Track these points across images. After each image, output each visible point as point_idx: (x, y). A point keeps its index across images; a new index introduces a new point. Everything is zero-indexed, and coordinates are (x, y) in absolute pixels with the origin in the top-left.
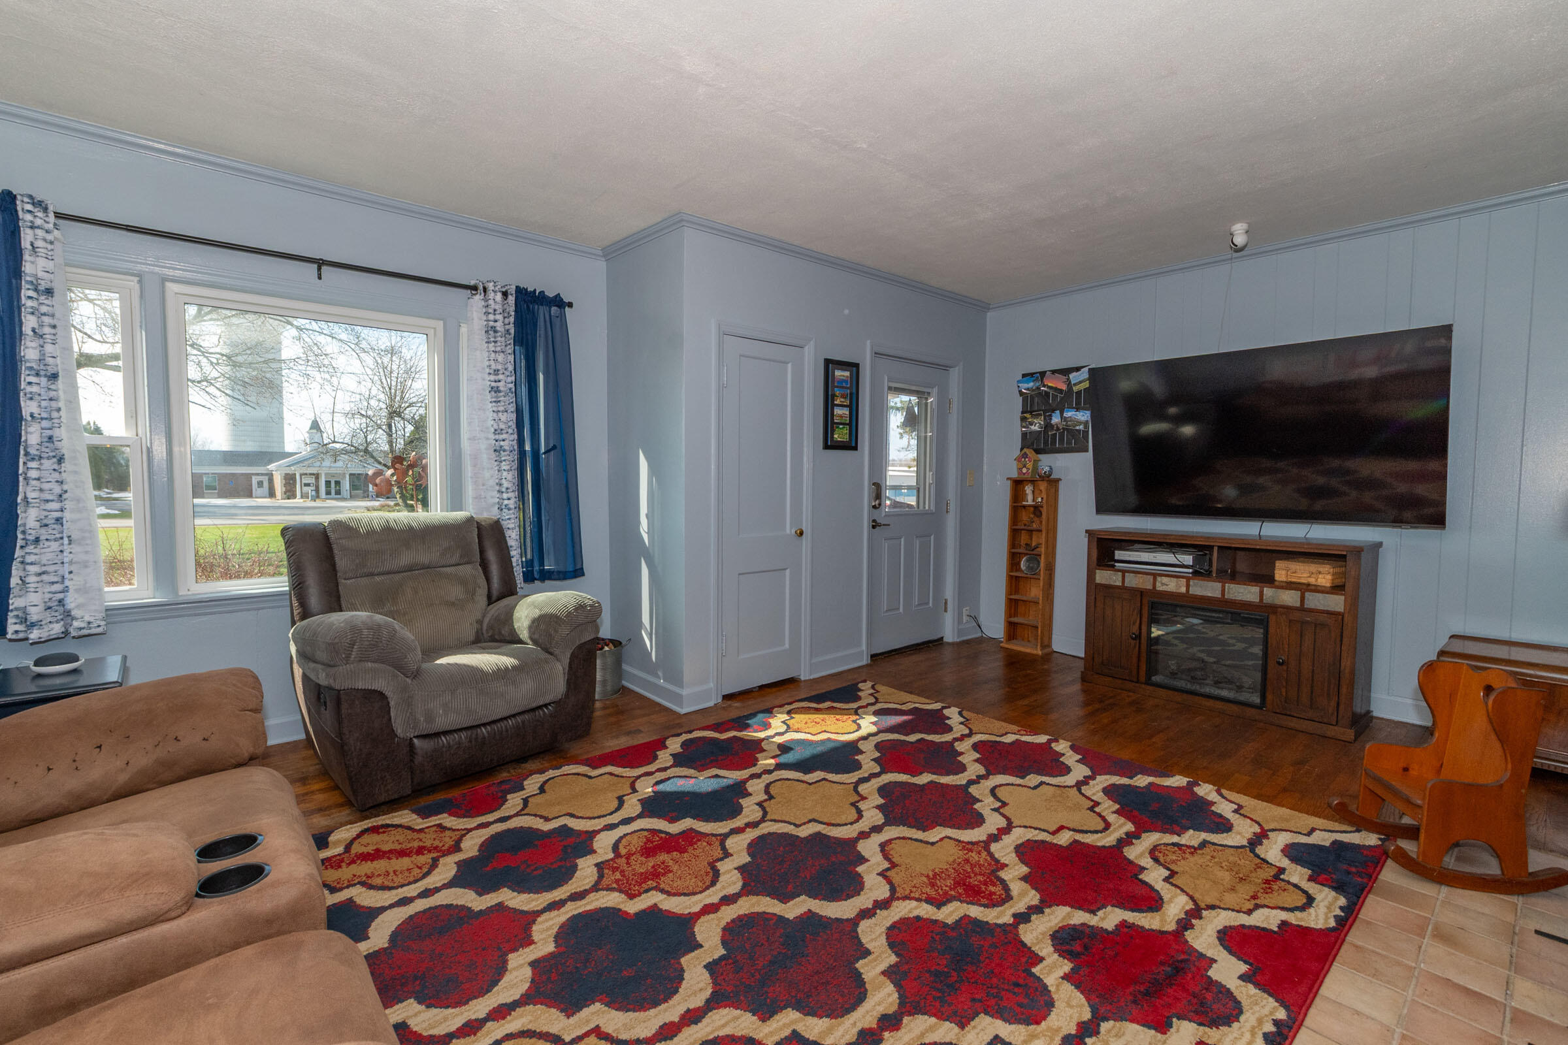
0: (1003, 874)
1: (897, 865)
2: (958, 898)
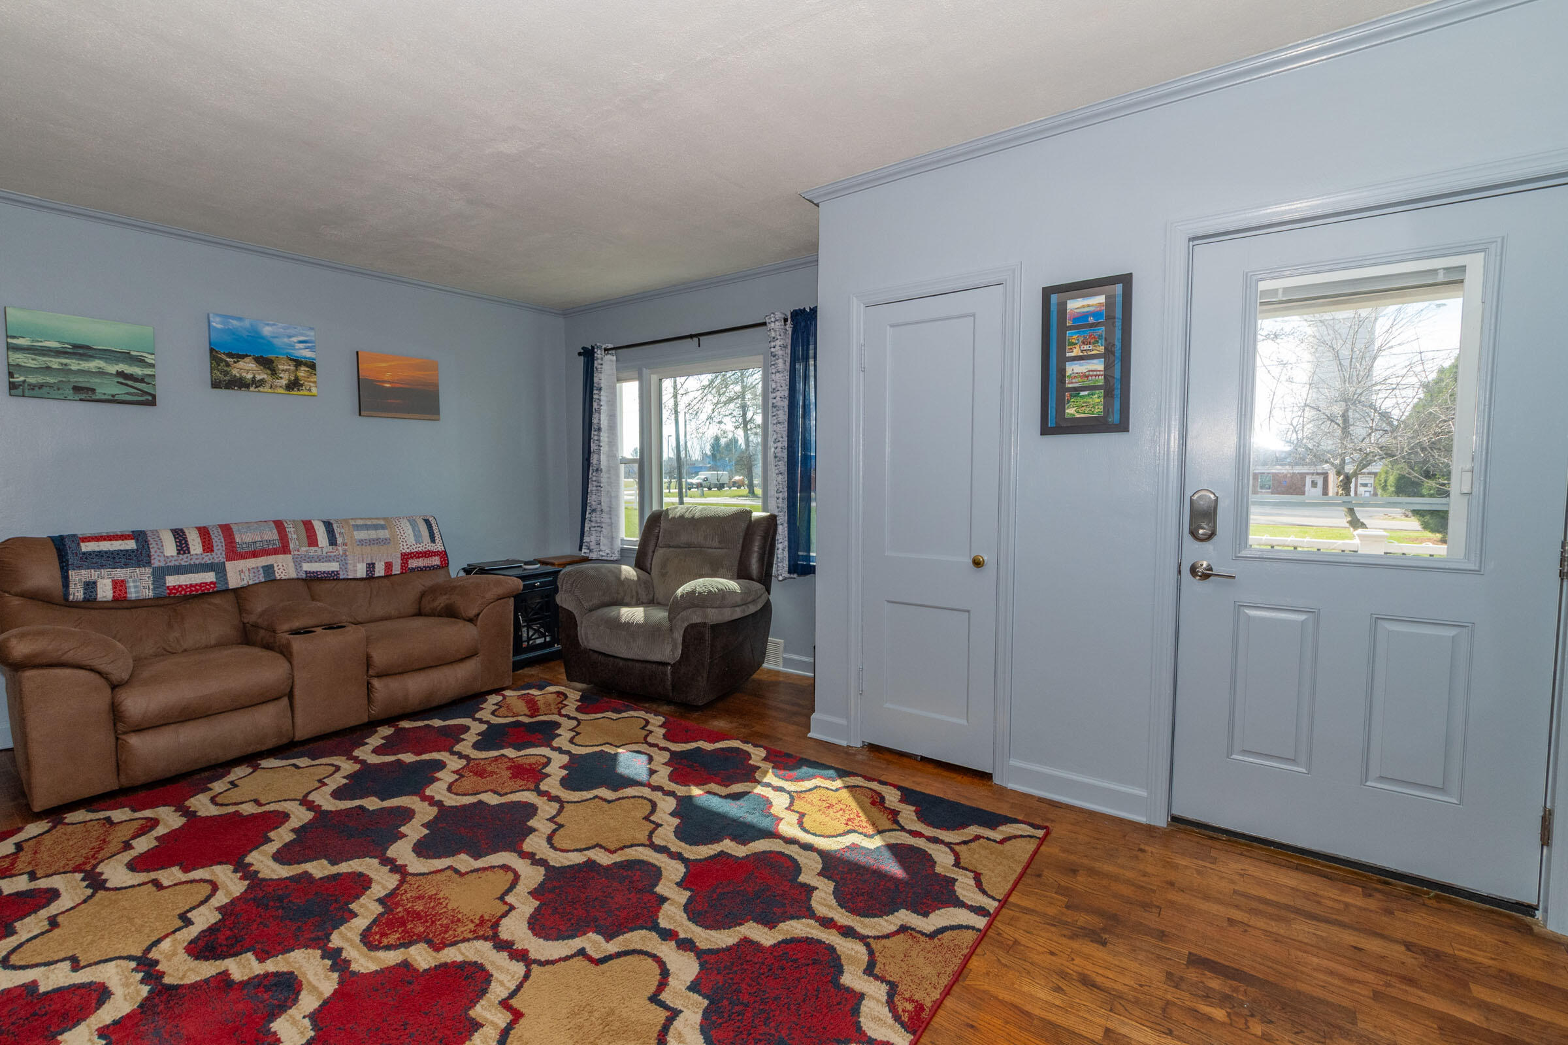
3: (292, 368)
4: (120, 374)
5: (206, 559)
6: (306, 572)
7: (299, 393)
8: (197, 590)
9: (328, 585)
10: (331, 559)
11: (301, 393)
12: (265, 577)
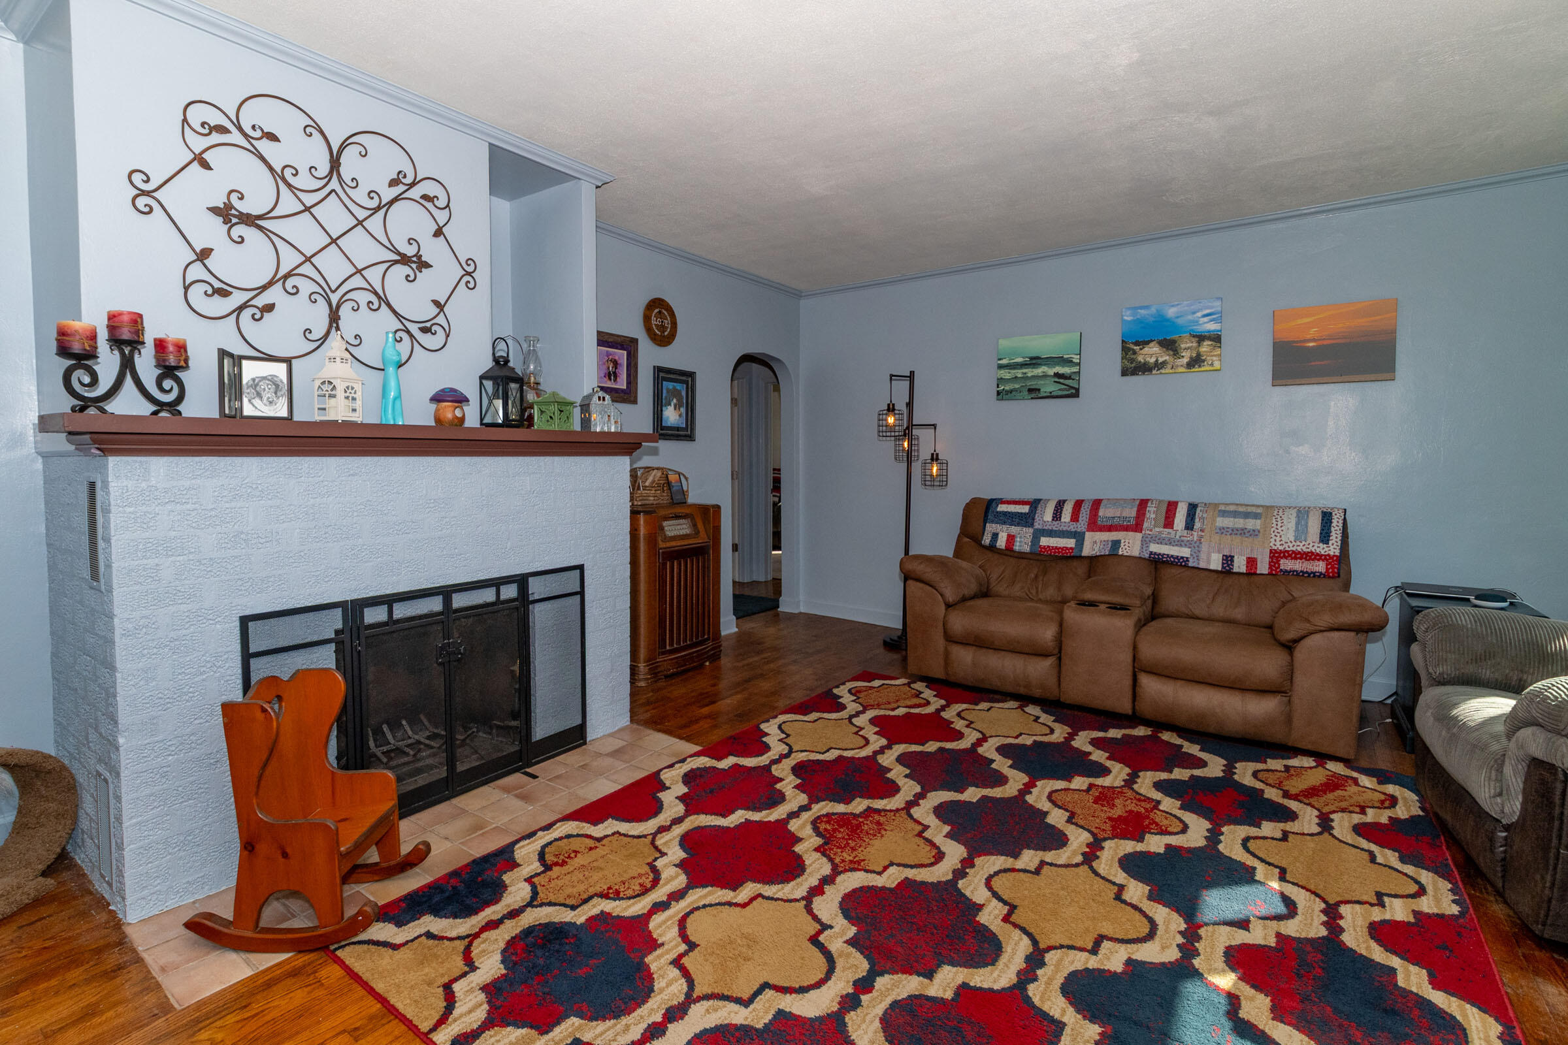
0: (818, 841)
1: (916, 835)
2: (855, 816)
3: (1195, 344)
4: (1057, 375)
5: (1072, 527)
6: (1151, 552)
7: (1200, 369)
8: (1059, 552)
9: (1174, 571)
10: (1183, 544)
11: (1202, 369)
12: (1110, 551)
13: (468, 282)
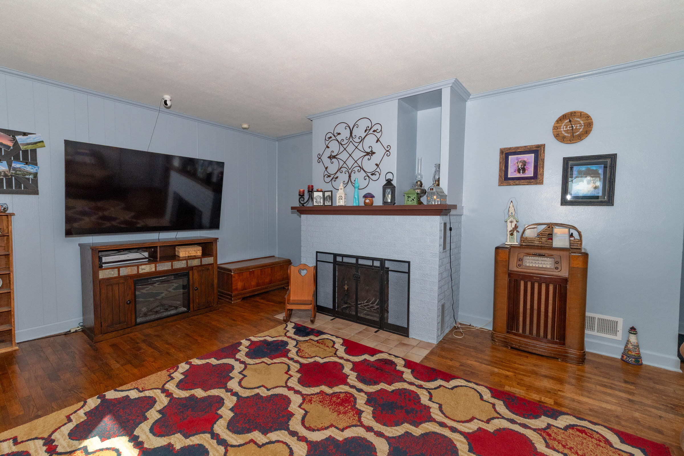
13: (387, 154)
